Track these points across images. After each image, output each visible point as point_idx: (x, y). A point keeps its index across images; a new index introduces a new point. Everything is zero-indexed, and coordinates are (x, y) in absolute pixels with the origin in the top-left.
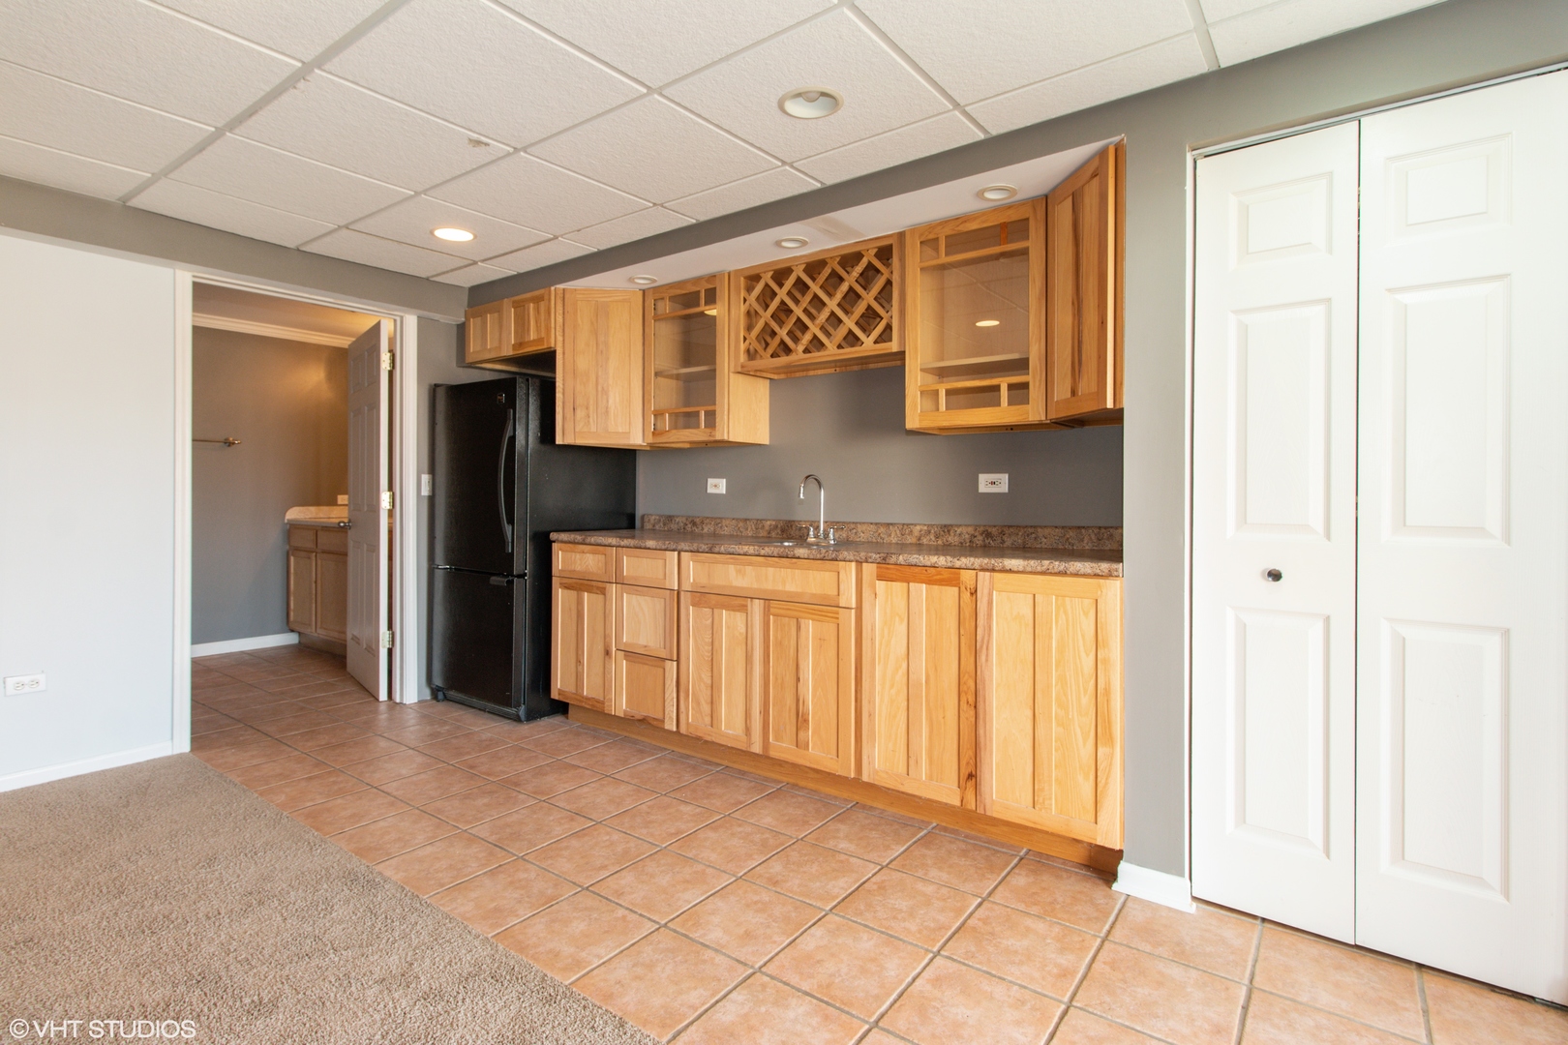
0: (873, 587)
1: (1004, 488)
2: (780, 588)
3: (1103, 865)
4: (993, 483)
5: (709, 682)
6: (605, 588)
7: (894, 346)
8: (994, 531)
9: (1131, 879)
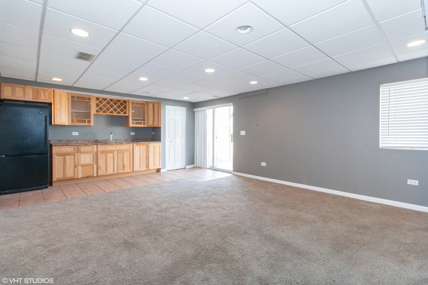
0: (135, 147)
1: (134, 134)
2: (120, 149)
3: (158, 171)
4: (133, 134)
5: (105, 165)
6: (75, 154)
7: (127, 115)
8: (134, 140)
9: (162, 171)
